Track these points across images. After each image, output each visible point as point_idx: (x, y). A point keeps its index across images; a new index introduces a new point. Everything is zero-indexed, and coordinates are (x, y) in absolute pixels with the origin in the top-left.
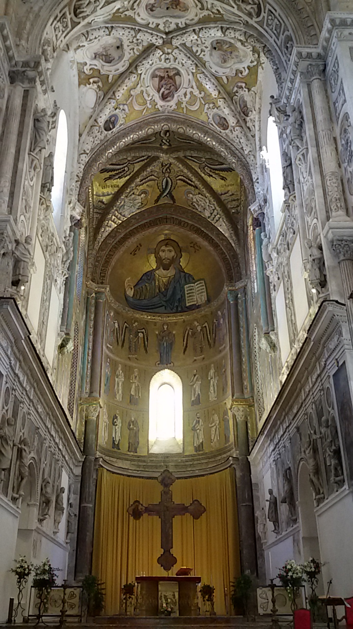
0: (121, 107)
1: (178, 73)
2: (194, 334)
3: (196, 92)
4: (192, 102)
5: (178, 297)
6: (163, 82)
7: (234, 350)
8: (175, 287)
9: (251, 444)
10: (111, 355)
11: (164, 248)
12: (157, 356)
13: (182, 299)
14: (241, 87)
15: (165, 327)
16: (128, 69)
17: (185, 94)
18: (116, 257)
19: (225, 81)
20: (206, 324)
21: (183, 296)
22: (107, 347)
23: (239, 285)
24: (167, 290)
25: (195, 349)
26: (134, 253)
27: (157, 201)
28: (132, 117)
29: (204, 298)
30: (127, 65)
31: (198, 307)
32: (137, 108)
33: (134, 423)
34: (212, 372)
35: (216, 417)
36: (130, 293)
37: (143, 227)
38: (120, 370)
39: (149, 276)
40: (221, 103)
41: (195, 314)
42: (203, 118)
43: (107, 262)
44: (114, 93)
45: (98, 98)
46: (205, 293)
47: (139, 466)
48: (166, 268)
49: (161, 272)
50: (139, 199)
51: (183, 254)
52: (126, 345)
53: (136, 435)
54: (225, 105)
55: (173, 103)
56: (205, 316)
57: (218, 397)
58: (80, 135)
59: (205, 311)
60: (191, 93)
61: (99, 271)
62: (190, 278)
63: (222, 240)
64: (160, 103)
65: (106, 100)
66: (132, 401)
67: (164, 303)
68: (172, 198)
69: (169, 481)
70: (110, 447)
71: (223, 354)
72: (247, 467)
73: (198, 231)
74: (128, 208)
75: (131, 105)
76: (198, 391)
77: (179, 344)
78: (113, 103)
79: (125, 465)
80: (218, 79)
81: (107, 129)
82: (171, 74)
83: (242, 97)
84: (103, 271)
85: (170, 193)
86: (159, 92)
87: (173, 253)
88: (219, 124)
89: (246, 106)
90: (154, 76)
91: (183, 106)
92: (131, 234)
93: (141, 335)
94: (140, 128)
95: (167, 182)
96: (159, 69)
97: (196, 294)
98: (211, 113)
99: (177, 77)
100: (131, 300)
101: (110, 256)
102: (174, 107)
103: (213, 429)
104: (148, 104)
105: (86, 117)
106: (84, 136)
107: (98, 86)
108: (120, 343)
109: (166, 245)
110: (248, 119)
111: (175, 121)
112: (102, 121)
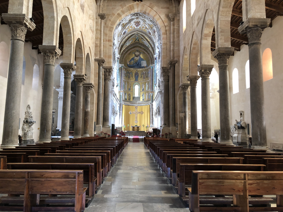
0: (127, 29)
1: (140, 22)
2: (143, 74)
3: (144, 26)
4: (143, 27)
5: (140, 64)
6: (136, 23)
7: (151, 80)
8: (139, 62)
9: (153, 100)
10: (124, 80)
11: (136, 52)
12: (135, 79)
13: (141, 65)
14: (154, 27)
15: (137, 72)
16: (129, 22)
17: (141, 26)
18: (125, 56)
19: (150, 25)
20: (146, 72)
21: (141, 64)
22: (124, 78)
23: (153, 65)
24: (137, 62)
25: (143, 78)
26: (129, 54)
27: (135, 41)
28: (129, 30)
29: (146, 65)
30: (129, 21)
31: (144, 67)
32: (130, 29)
33: (130, 94)
34: (147, 84)
35: (147, 94)
36: (128, 63)
37: (131, 48)
38: (126, 83)
39: (133, 59)
40: (149, 30)
41: (144, 69)
42: (145, 31)
43: (123, 58)
44: (125, 27)
45: (122, 28)
46: (146, 64)
47: (131, 103)
48: (137, 57)
49: (136, 58)
50: (130, 42)
51: (141, 54)
52: (128, 77)
53: (130, 97)
54: (150, 31)
55: (139, 27)
56: (146, 70)
57: (148, 89)
58: (118, 37)
59: (146, 68)
60: (143, 26)
61: (121, 61)
62: (142, 60)
63: (150, 52)
64: (136, 27)
65: (124, 29)
66: (129, 89)
67: (136, 66)
68: (139, 41)
69: (137, 107)
70: (125, 100)
71: (149, 80)
72: (152, 105)
73: (145, 50)
74: (128, 44)
75: (129, 29)
76: (144, 87)
77: (140, 76)
78: (125, 29)
79: (128, 103)
80: (149, 24)
81: (124, 34)
82: (138, 22)
83: (154, 29)
84: (122, 60)
85: (138, 40)
86: (135, 25)
87: (139, 54)
88: (149, 33)
89: (155, 31)
90: (134, 22)
91: (141, 28)
92: (129, 50)
93: (131, 74)
94: (131, 33)
95: (137, 38)
96: (135, 21)
97: (144, 64)
98: (147, 31)
99: (140, 23)
100: (129, 65)
101: (124, 56)
102: (139, 28)
103: (146, 96)
104: (133, 28)
105: (119, 33)
106: (119, 37)
107: (122, 26)
108: (126, 76)
109: (137, 52)
110: (155, 34)
111: (139, 31)
112: (122, 34)
